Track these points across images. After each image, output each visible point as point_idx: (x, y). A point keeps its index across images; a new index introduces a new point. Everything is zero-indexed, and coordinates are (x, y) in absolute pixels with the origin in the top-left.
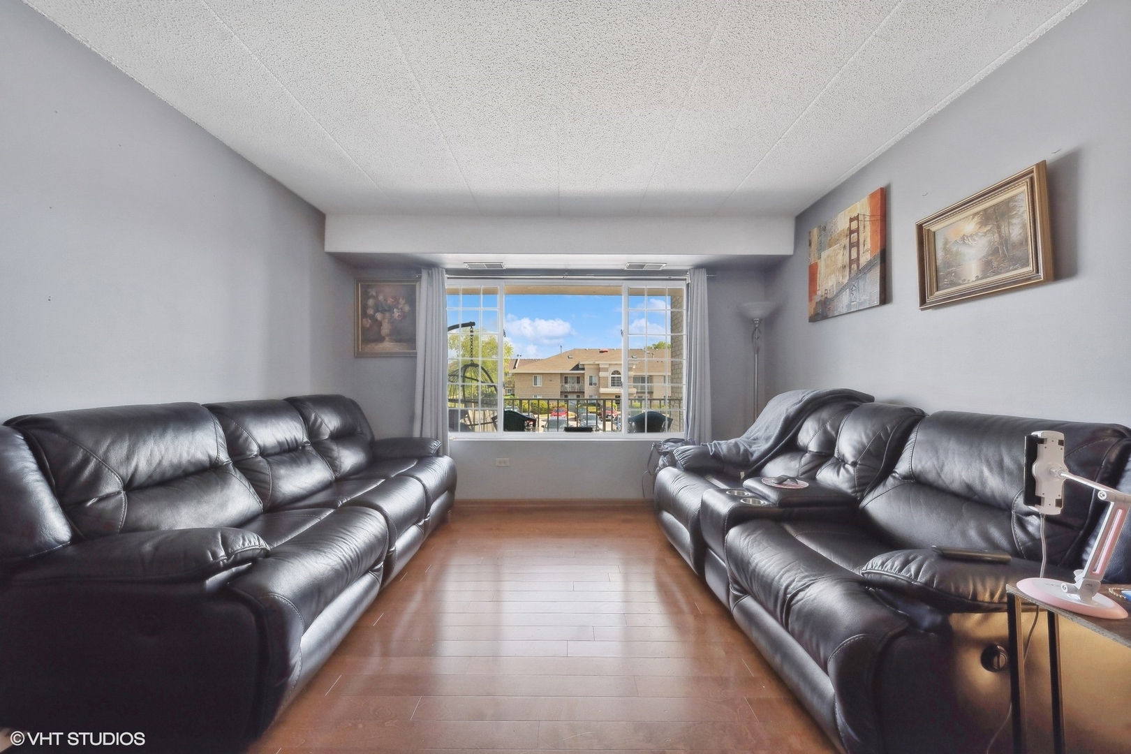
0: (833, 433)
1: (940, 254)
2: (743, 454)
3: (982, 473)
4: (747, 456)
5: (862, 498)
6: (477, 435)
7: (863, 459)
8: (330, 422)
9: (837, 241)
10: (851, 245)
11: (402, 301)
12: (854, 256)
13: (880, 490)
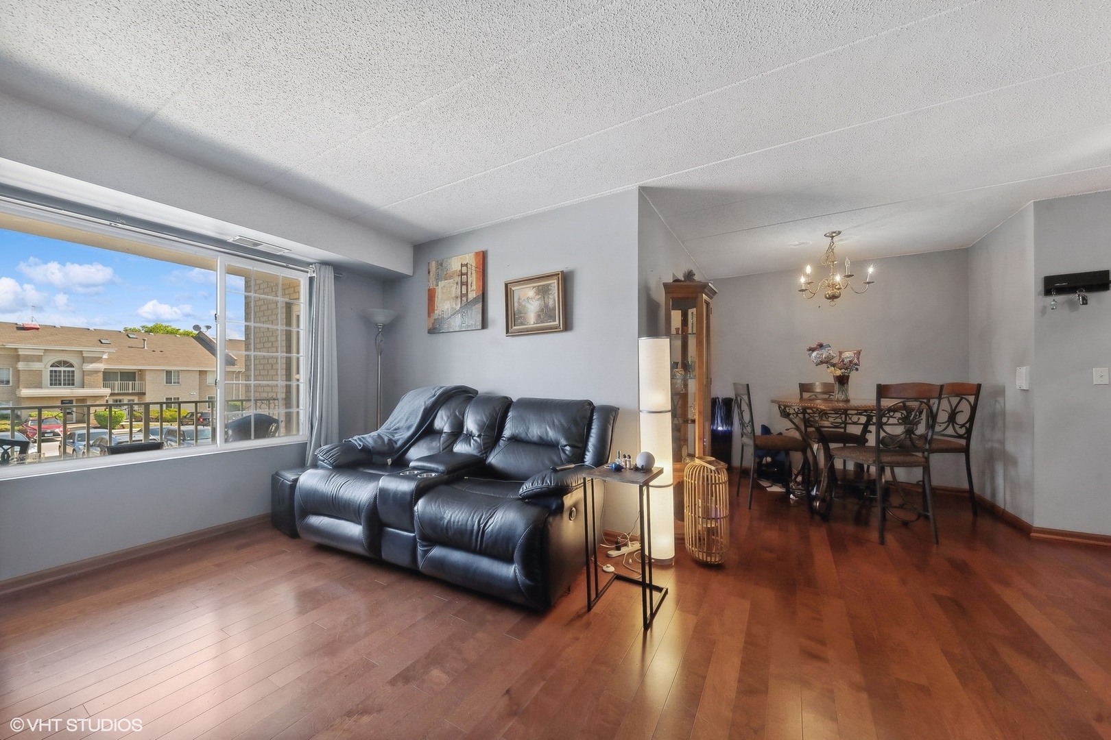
0: (461, 417)
1: (516, 304)
2: (388, 444)
3: (546, 429)
4: (392, 444)
5: (487, 457)
7: (485, 431)
9: (451, 277)
10: (462, 284)
12: (464, 291)
13: (497, 450)
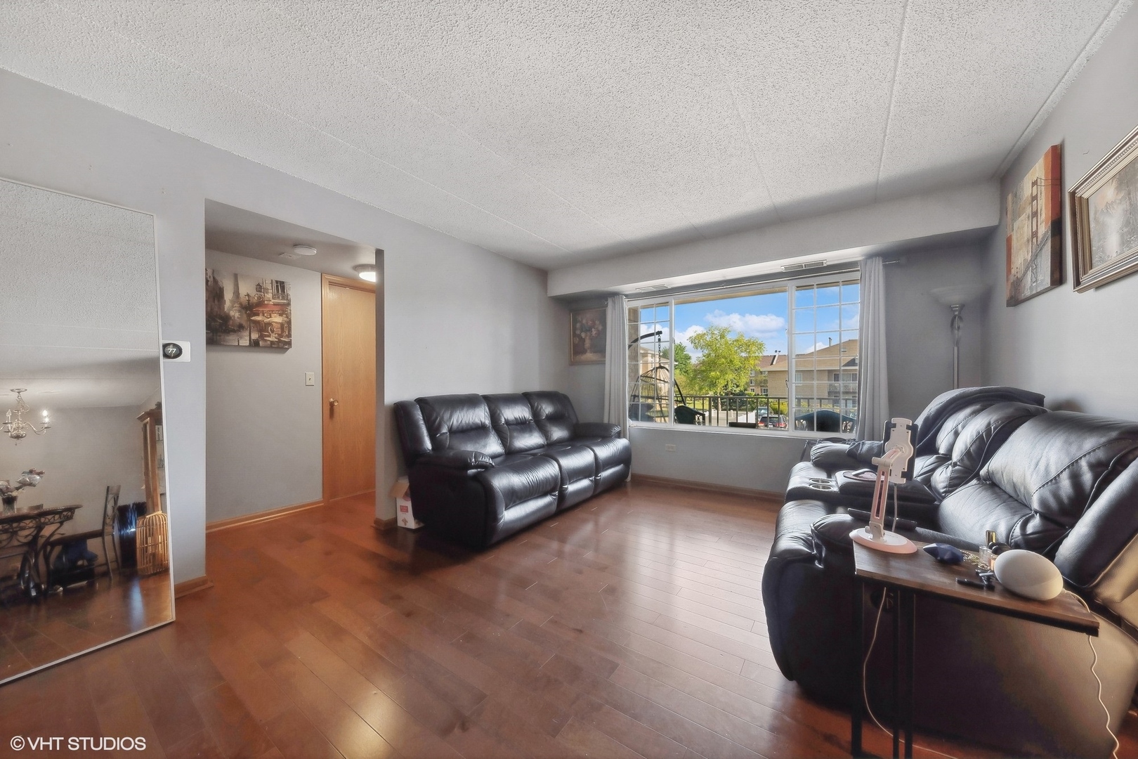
1: (1092, 225)
6: (659, 424)
7: (962, 460)
8: (547, 409)
9: (1024, 209)
10: (1033, 215)
11: (597, 322)
12: (1035, 227)
13: (958, 490)
